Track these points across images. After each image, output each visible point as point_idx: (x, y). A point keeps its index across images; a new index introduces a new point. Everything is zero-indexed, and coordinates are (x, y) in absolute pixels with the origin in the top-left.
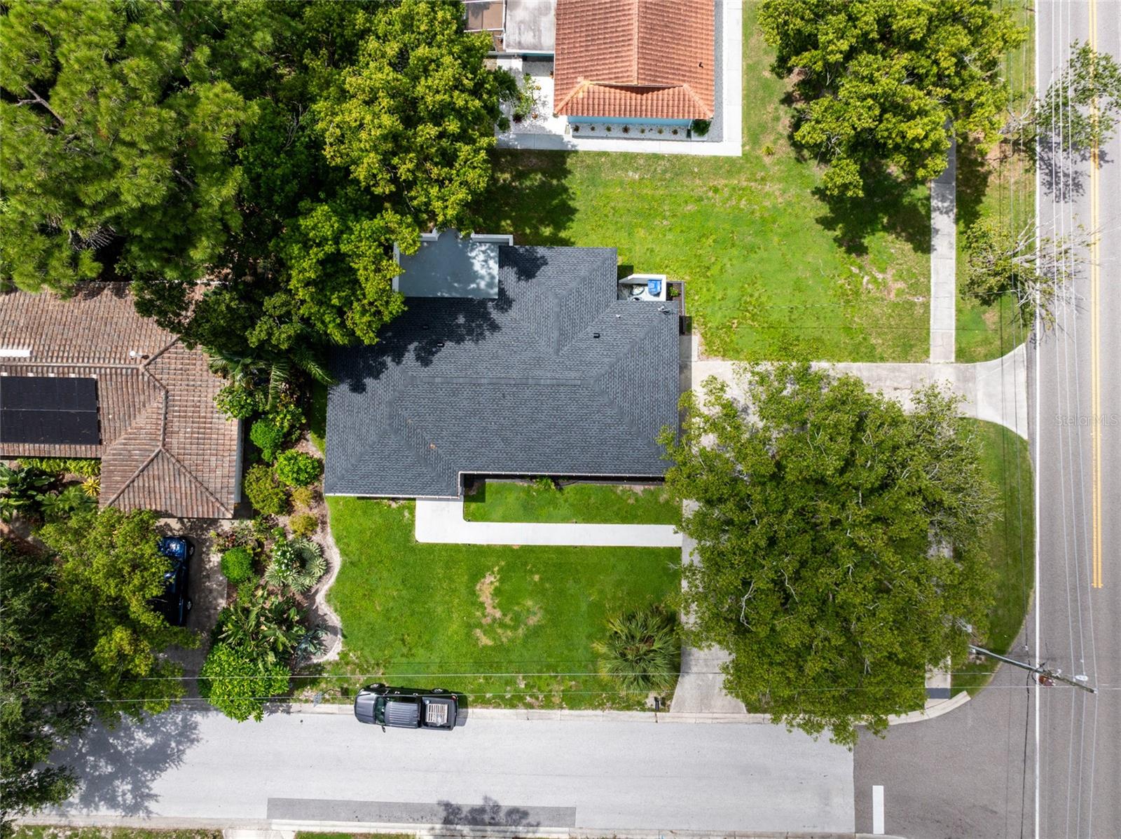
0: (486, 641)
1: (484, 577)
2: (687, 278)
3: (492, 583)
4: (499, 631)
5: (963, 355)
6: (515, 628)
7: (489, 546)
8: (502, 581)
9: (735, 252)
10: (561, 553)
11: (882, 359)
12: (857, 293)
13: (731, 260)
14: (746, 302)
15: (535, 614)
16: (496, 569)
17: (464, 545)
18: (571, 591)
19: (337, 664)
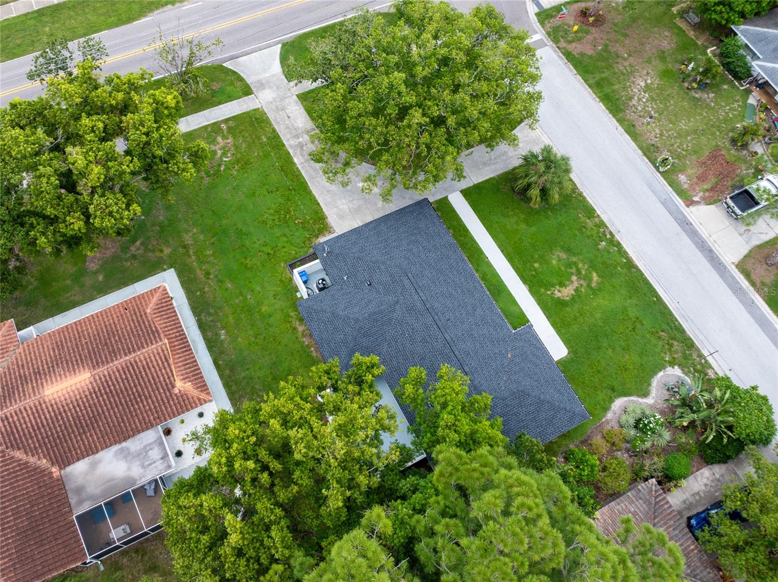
0: (595, 277)
1: (558, 298)
2: (282, 264)
3: (559, 291)
4: (584, 273)
5: (247, 91)
6: (575, 263)
7: (539, 304)
8: (553, 286)
9: (247, 243)
10: (511, 257)
11: (274, 131)
12: (238, 161)
13: (255, 242)
14: (280, 221)
15: (558, 256)
16: (549, 293)
17: (549, 320)
18: (530, 240)
19: (679, 365)
